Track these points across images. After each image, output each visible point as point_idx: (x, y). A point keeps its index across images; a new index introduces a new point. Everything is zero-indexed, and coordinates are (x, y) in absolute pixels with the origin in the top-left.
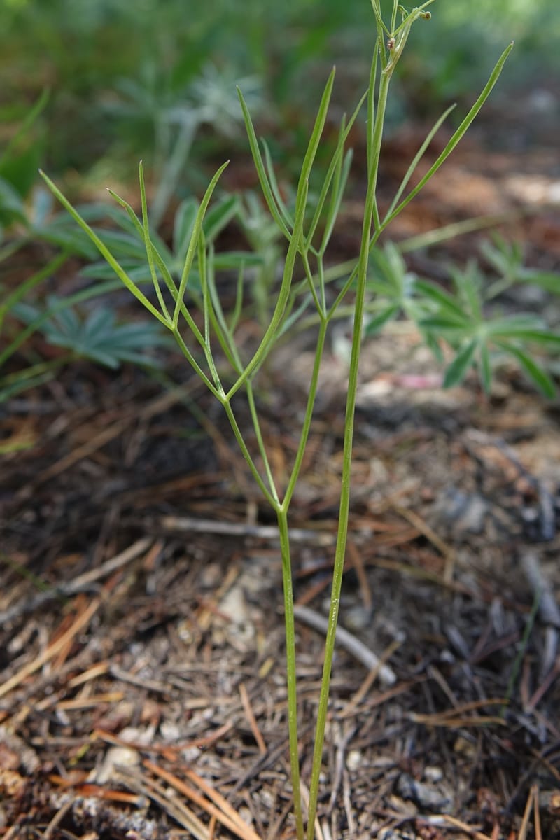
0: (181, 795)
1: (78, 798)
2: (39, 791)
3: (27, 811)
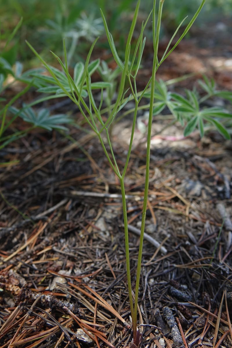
0: (84, 295)
1: (43, 295)
2: (27, 293)
3: (23, 301)
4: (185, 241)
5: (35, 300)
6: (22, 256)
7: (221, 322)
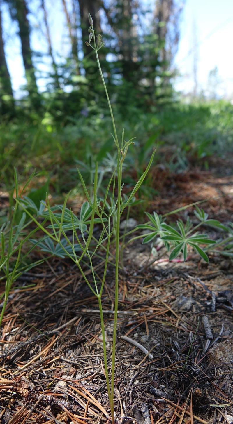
0: (80, 395)
1: (45, 395)
2: (33, 394)
3: (30, 400)
4: (171, 348)
5: (38, 399)
6: (35, 364)
7: (185, 414)
